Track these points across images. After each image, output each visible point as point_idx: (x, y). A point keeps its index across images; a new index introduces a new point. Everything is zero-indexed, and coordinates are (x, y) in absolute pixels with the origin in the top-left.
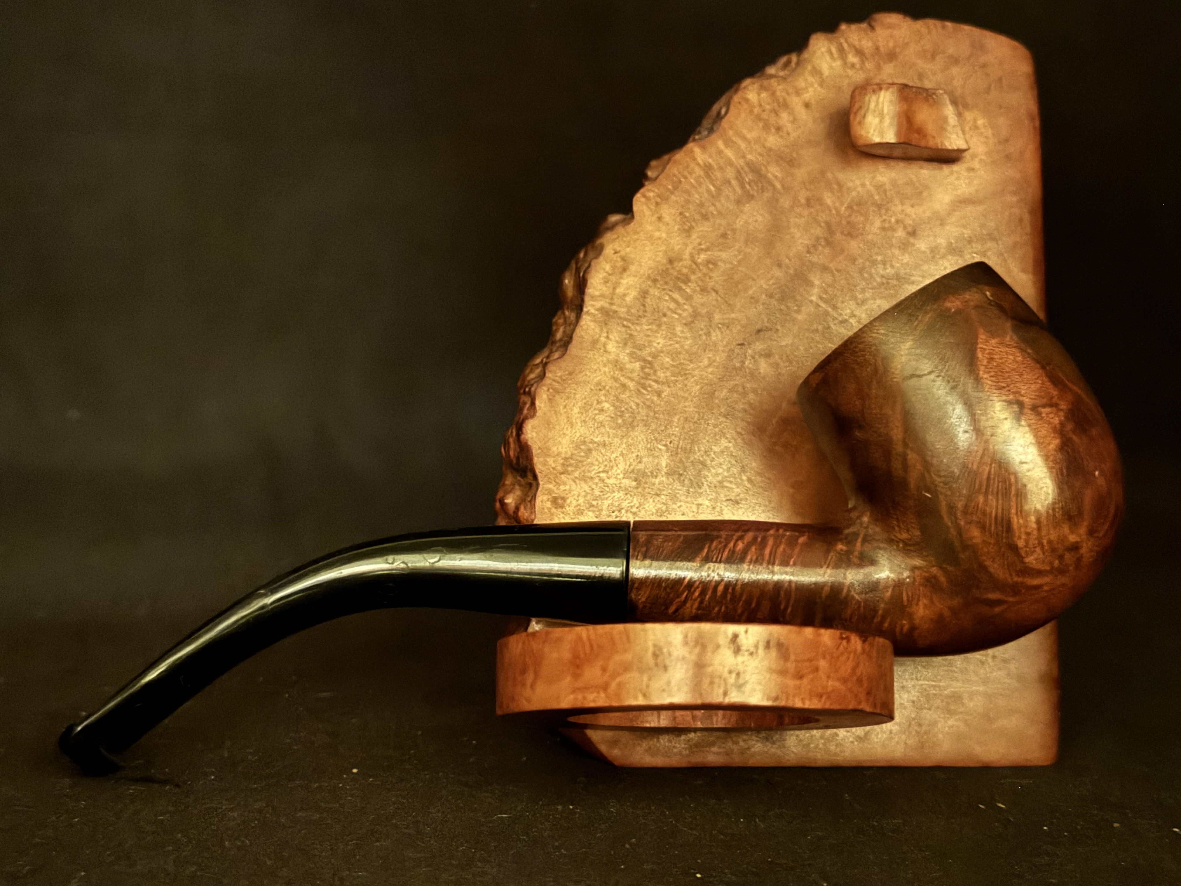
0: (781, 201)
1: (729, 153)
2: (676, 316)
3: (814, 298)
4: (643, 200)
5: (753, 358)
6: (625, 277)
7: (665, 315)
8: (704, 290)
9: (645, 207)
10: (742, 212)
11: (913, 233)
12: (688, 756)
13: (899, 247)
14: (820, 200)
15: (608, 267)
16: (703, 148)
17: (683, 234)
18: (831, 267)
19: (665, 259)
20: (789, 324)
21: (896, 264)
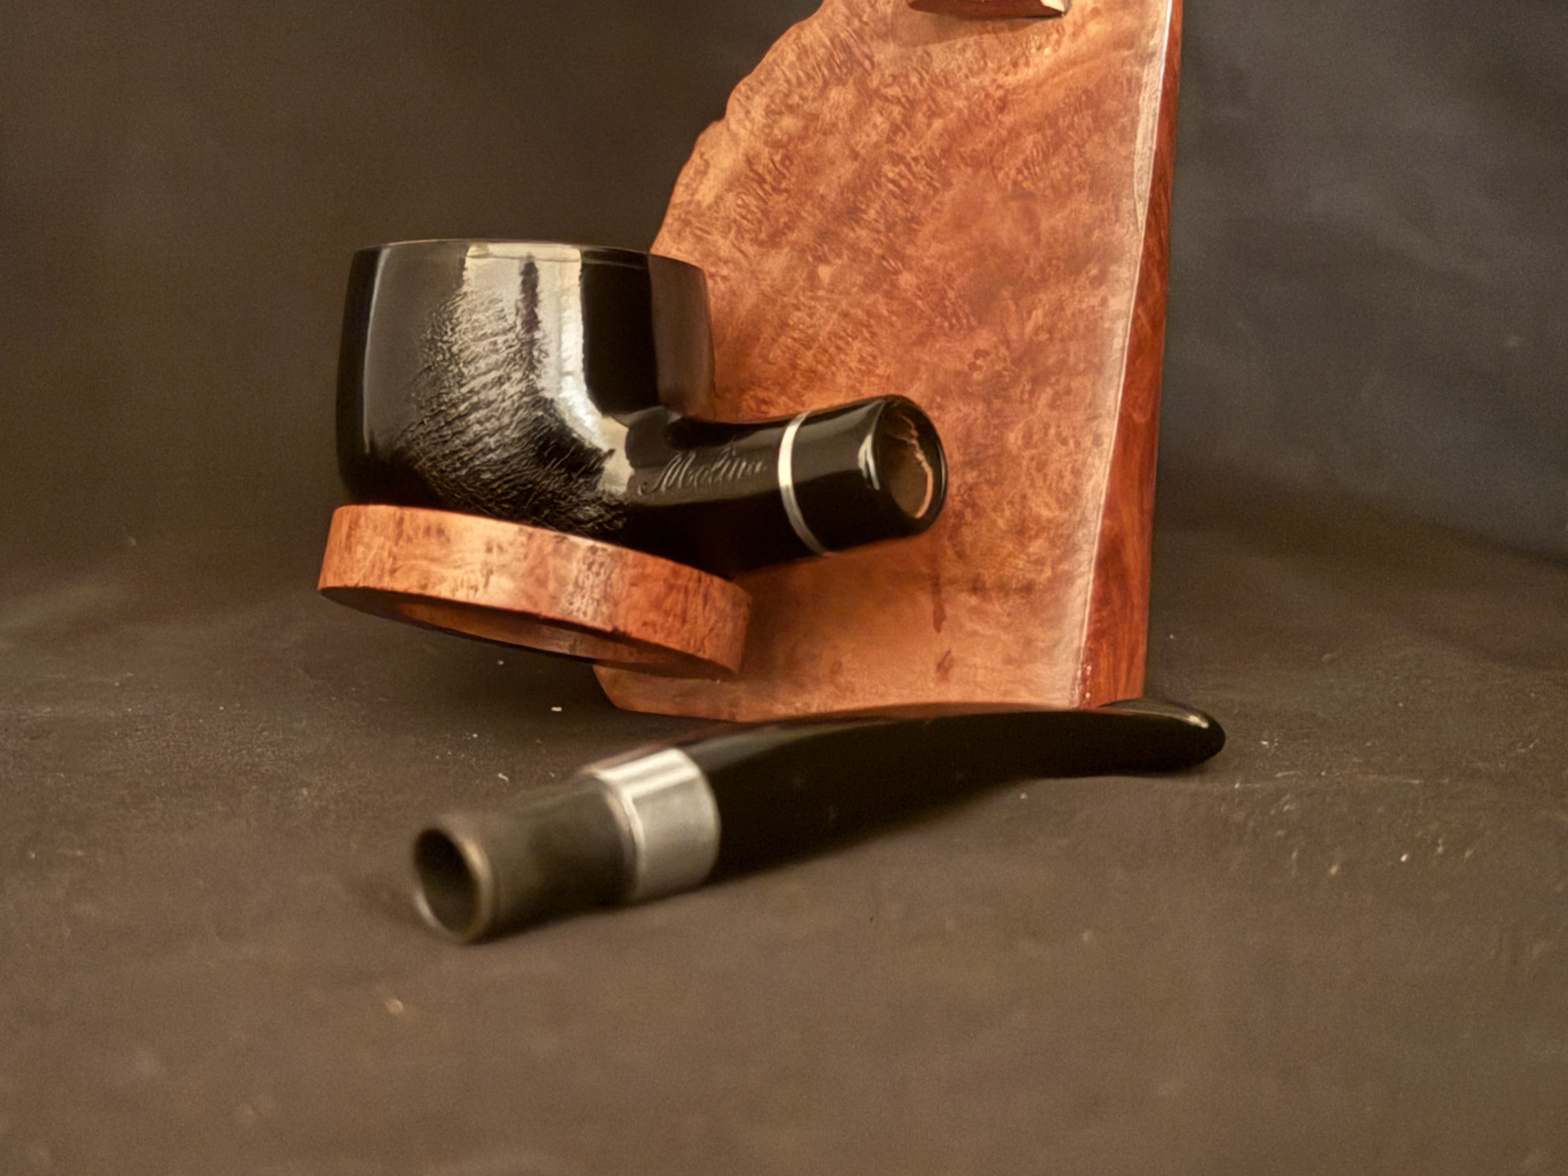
0: (868, 82)
3: (885, 195)
4: (738, 95)
5: (813, 265)
8: (776, 190)
9: (736, 104)
10: (828, 99)
11: (1003, 106)
13: (985, 126)
15: (693, 172)
16: (802, 30)
17: (767, 130)
18: (908, 158)
19: (744, 158)
20: (854, 224)
21: (979, 146)
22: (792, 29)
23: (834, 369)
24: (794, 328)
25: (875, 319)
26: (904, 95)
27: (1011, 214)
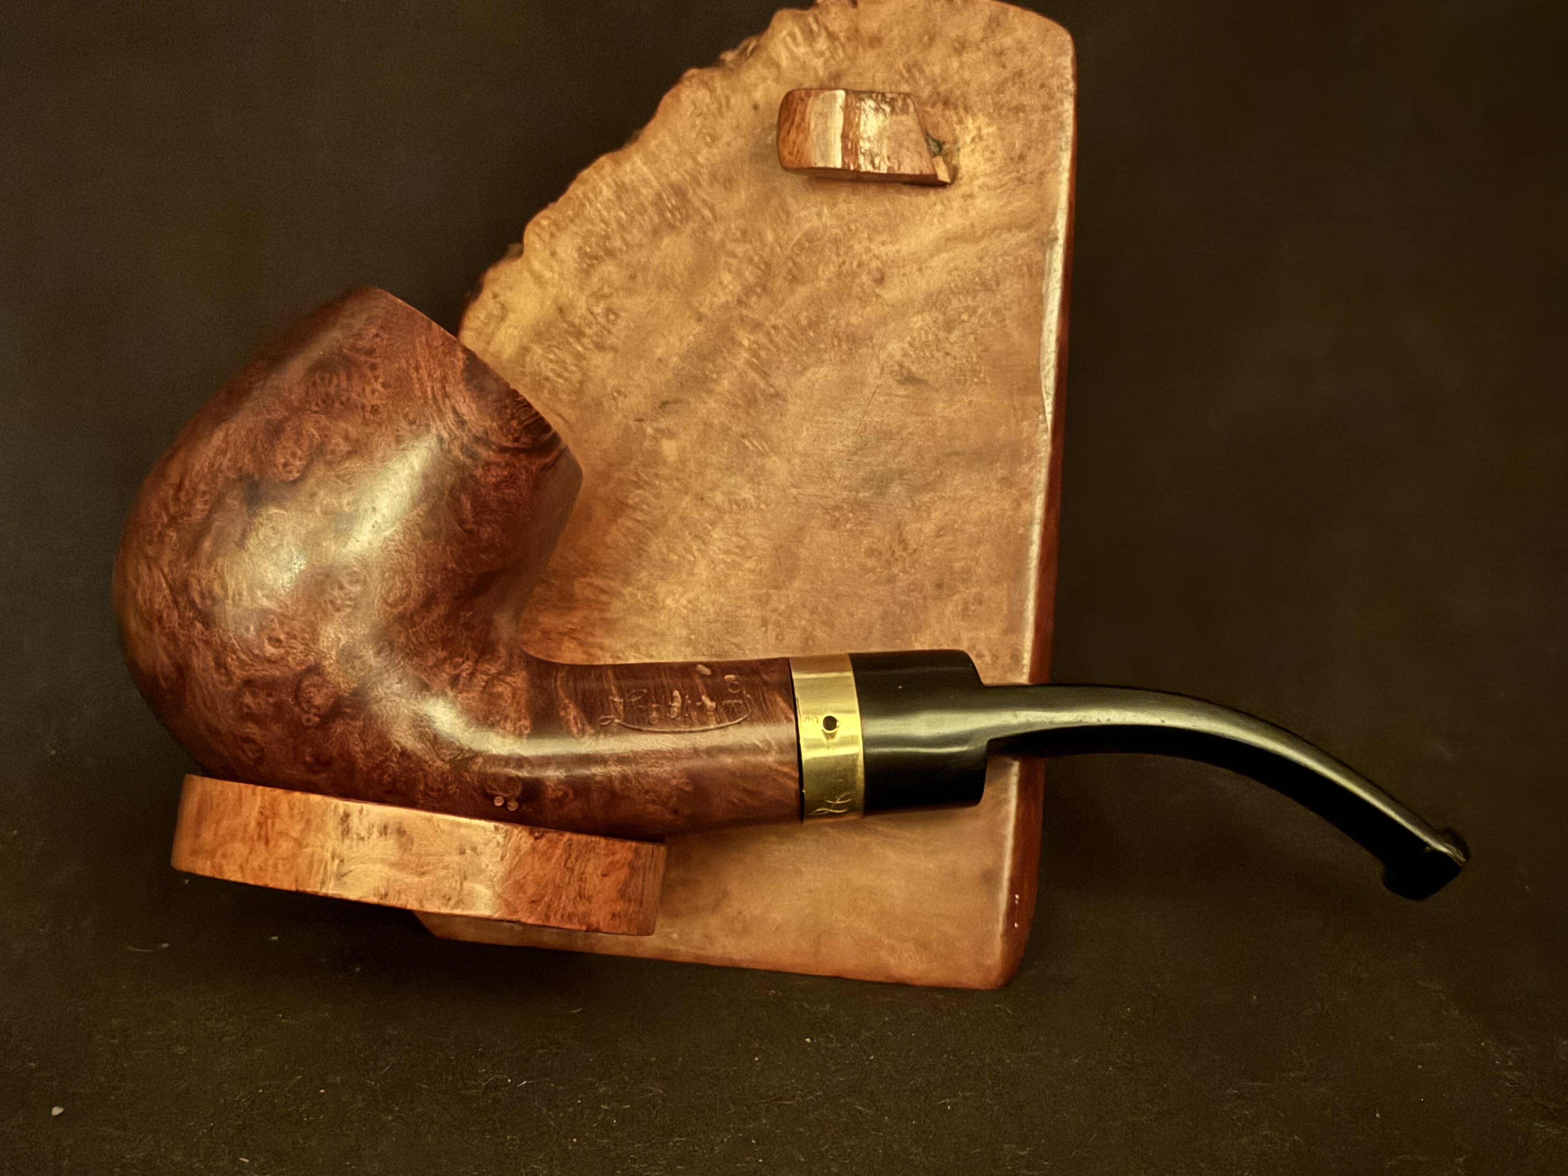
0: (710, 234)
1: (646, 170)
2: (561, 381)
3: (740, 364)
4: (537, 229)
5: (655, 438)
6: (502, 329)
7: (547, 379)
8: (600, 347)
9: (537, 239)
10: (659, 249)
11: (880, 280)
13: (861, 299)
14: (760, 235)
15: (483, 315)
16: (617, 163)
17: (580, 276)
18: (767, 325)
19: (554, 307)
20: (704, 395)
21: (854, 320)
22: (603, 159)
23: (692, 559)
24: (635, 508)
25: (738, 505)
26: (757, 254)
27: (897, 400)
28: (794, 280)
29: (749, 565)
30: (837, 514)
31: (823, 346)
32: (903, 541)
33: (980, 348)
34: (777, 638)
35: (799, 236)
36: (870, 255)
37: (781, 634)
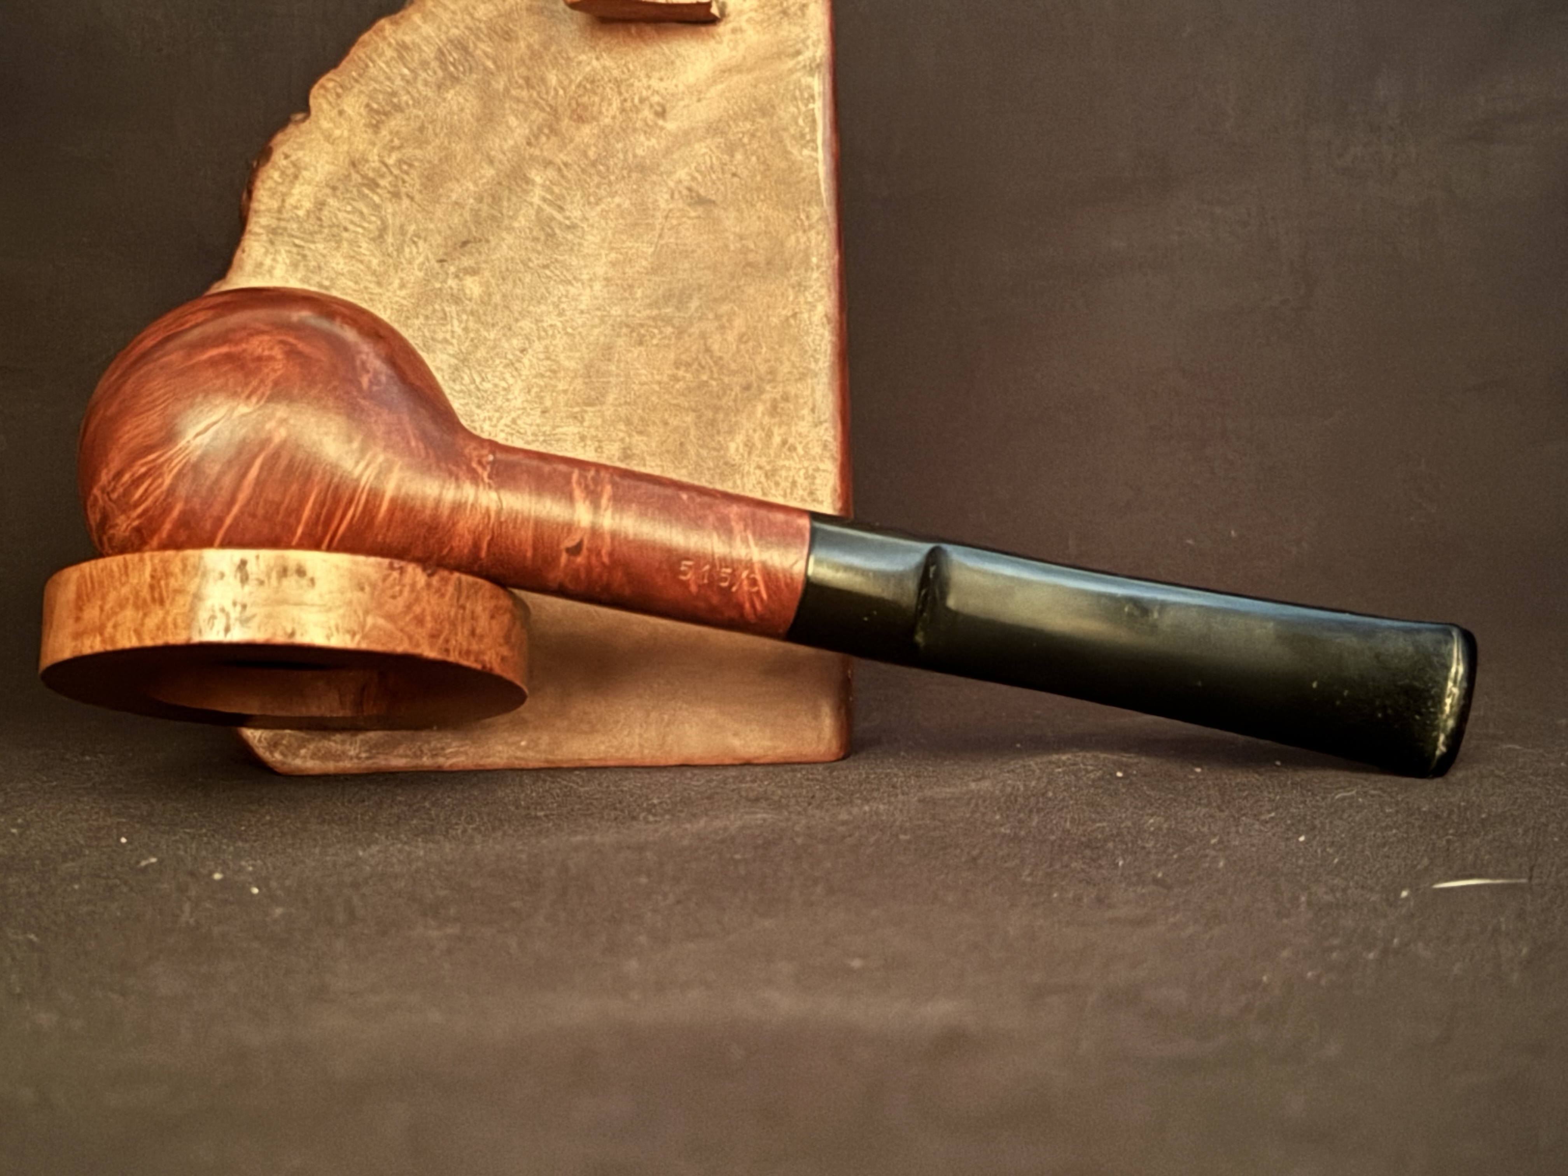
0: (493, 83)
1: (428, 29)
2: (360, 230)
3: (535, 200)
4: (322, 91)
5: (457, 276)
6: (297, 186)
7: (346, 229)
8: (396, 195)
9: (322, 101)
10: (444, 100)
11: (662, 114)
12: (368, 758)
13: (645, 132)
14: (543, 80)
15: (276, 175)
16: (396, 23)
17: (370, 131)
18: (558, 161)
19: (347, 161)
20: (503, 232)
21: (640, 152)
22: (383, 22)
25: (545, 331)
26: (541, 98)
27: (689, 222)
28: (581, 120)
29: (561, 386)
30: (642, 331)
31: (612, 178)
32: (708, 350)
33: (762, 168)
34: (596, 450)
35: (580, 78)
36: (650, 92)
37: (600, 447)
